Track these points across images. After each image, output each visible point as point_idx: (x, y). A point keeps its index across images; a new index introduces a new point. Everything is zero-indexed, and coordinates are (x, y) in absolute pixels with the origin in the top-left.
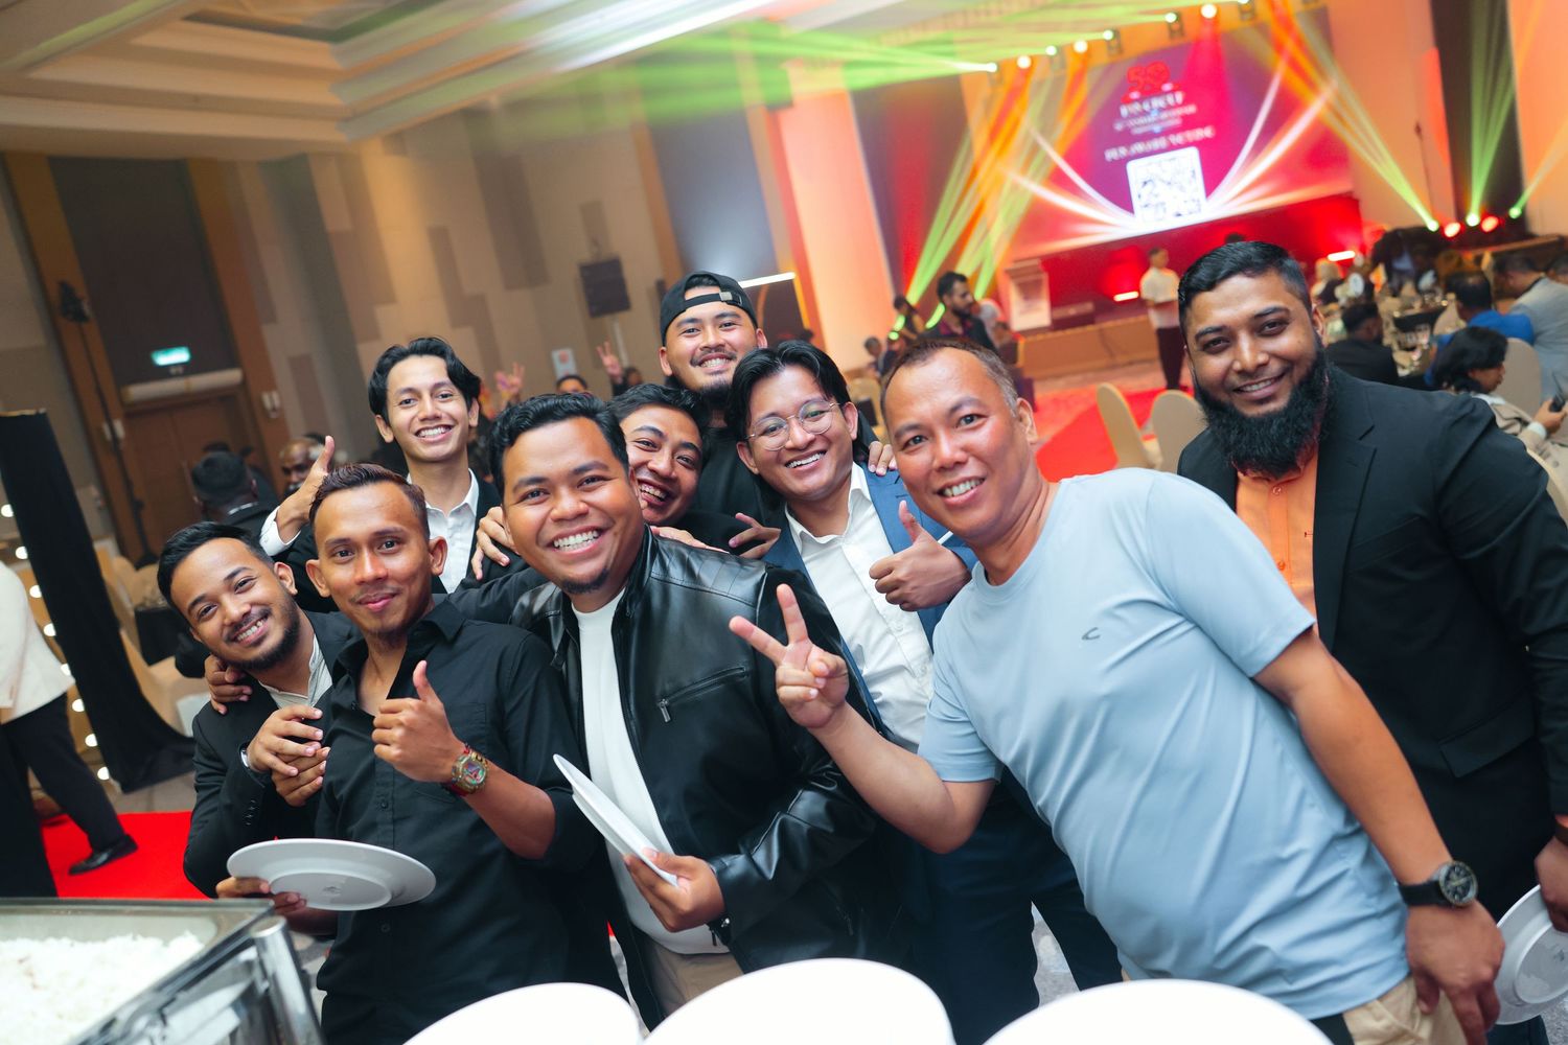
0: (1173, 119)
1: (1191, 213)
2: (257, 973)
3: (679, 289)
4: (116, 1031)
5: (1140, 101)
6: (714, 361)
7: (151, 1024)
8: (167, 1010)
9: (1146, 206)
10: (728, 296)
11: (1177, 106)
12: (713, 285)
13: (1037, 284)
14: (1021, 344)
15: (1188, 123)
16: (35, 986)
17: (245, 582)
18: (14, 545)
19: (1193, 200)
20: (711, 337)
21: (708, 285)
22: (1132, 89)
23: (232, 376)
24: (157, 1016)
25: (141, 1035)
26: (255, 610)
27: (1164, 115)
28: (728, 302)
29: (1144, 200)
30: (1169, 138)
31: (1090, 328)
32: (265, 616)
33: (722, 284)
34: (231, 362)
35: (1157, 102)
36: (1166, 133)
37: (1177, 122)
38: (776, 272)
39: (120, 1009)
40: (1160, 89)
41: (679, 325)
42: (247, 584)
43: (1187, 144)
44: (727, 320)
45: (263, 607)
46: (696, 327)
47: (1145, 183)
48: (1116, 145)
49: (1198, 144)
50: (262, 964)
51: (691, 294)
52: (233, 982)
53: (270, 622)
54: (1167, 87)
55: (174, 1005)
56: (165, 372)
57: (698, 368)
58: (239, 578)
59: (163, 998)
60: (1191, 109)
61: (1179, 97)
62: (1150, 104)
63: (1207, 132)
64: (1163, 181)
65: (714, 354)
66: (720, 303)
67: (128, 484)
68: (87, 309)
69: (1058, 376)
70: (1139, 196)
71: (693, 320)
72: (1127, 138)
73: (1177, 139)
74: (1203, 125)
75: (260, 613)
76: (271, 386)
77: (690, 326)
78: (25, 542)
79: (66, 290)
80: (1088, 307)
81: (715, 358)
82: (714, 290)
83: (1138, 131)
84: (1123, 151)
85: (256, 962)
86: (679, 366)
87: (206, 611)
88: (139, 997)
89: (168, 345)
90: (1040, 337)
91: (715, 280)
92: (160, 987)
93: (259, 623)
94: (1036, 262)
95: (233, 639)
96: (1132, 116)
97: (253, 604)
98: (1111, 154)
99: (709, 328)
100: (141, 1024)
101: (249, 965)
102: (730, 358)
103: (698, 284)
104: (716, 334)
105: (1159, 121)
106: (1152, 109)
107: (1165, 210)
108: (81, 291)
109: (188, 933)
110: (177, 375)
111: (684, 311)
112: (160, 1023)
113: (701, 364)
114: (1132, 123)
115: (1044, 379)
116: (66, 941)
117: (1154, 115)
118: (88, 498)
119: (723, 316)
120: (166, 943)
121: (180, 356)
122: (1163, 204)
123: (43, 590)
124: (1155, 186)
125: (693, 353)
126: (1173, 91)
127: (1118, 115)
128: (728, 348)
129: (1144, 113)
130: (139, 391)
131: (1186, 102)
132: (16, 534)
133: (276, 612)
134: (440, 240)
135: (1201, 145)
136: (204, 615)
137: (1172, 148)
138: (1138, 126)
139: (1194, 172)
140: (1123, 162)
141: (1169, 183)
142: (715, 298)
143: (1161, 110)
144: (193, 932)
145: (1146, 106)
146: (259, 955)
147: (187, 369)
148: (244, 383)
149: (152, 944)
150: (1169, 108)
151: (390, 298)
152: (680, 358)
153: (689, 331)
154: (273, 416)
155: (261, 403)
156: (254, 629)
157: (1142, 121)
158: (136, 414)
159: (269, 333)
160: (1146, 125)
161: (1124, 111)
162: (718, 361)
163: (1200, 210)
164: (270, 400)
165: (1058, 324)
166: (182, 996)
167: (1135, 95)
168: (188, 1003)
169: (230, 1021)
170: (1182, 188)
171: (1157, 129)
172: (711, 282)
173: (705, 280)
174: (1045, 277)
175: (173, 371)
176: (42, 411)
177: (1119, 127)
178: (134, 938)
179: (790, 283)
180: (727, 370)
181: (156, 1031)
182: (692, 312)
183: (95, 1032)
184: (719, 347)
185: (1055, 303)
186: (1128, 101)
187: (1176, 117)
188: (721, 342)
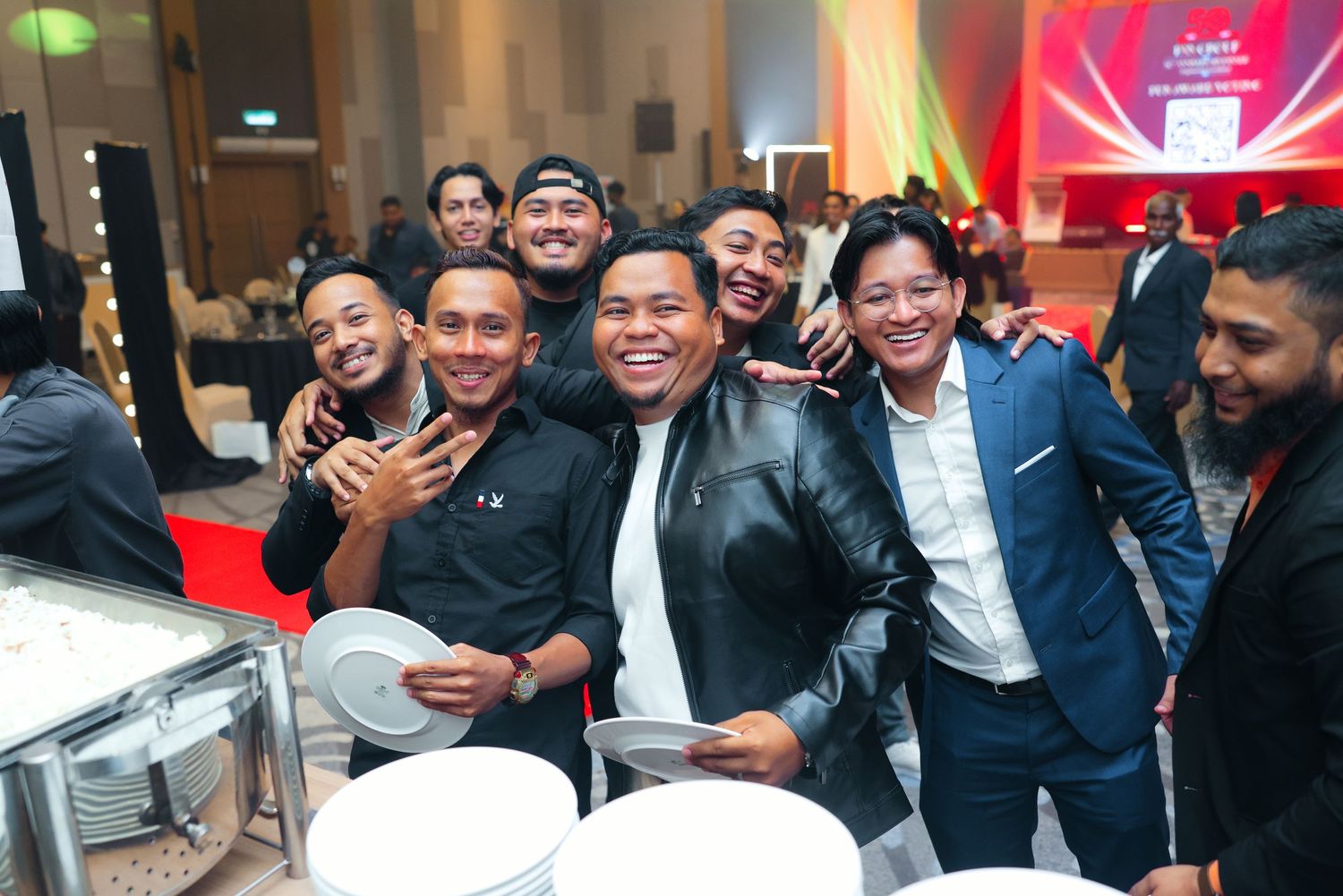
0: (1223, 66)
1: (1219, 161)
2: (254, 682)
3: (535, 168)
4: (131, 704)
5: (1195, 43)
6: (553, 244)
7: (159, 704)
8: (174, 696)
9: (1177, 146)
10: (579, 183)
11: (1230, 54)
12: (567, 170)
13: (1056, 201)
14: (1029, 254)
15: (1239, 73)
16: (71, 649)
17: (360, 317)
18: (101, 260)
19: (1225, 149)
20: (555, 220)
21: (562, 169)
22: (1189, 31)
23: (307, 145)
24: (166, 698)
25: (150, 711)
26: (362, 345)
27: (1216, 61)
28: (579, 190)
29: (1176, 140)
30: (1214, 84)
31: (1096, 252)
32: (370, 352)
33: (575, 169)
34: (312, 132)
35: (1212, 48)
36: (1213, 79)
37: (1227, 70)
38: (814, 142)
39: (138, 685)
40: (1218, 33)
41: (527, 203)
42: (361, 319)
43: (1231, 94)
44: (573, 206)
45: (369, 344)
46: (543, 208)
47: (1181, 124)
48: (1162, 82)
49: (1240, 94)
50: (259, 674)
51: (545, 175)
52: (233, 685)
53: (373, 358)
54: (1225, 34)
55: (181, 693)
56: (252, 131)
57: (538, 248)
58: (356, 311)
59: (173, 685)
60: (1244, 60)
61: (1235, 46)
62: (1205, 49)
63: (1254, 85)
64: (1200, 125)
65: (554, 237)
66: (570, 188)
67: (203, 225)
68: (195, 61)
69: (1056, 291)
70: (1173, 136)
71: (540, 201)
72: (1174, 77)
73: (1223, 87)
74: (1251, 77)
75: (366, 349)
76: (341, 160)
77: (537, 206)
78: (111, 258)
79: (181, 42)
80: (1100, 231)
81: (555, 241)
82: (567, 175)
83: (1186, 72)
84: (1167, 89)
85: (256, 671)
86: (520, 243)
87: (322, 335)
88: (153, 679)
89: (259, 107)
90: (1047, 251)
91: (569, 165)
92: (171, 675)
93: (362, 358)
94: (1060, 180)
95: (339, 366)
96: (1183, 56)
97: (362, 339)
98: (1154, 90)
99: (555, 211)
100: (151, 702)
101: (248, 672)
102: (569, 244)
103: (552, 167)
104: (560, 219)
105: (1209, 66)
106: (1204, 53)
107: (1194, 153)
108: (193, 44)
109: (200, 632)
110: (262, 136)
111: (535, 190)
112: (167, 705)
113: (541, 244)
114: (1181, 63)
115: (1043, 290)
116: (99, 616)
117: (1205, 60)
118: (169, 230)
119: (569, 202)
120: (181, 638)
121: (265, 119)
122: (1193, 147)
123: (119, 303)
124: (1189, 128)
125: (535, 233)
126: (1230, 39)
127: (1170, 54)
128: (569, 234)
129: (1196, 56)
130: (227, 144)
131: (1240, 52)
132: (103, 250)
133: (381, 350)
134: (514, 55)
135: (1246, 97)
136: (320, 339)
137: (1215, 94)
138: (1187, 67)
139: (1231, 122)
140: (1164, 99)
141: (1205, 128)
142: (566, 183)
143: (1213, 55)
144: (205, 632)
145: (1200, 50)
146: (258, 666)
147: (272, 132)
148: (318, 155)
149: (171, 635)
150: (1222, 54)
151: (460, 100)
152: (523, 235)
153: (536, 211)
154: (339, 187)
155: (330, 174)
156: (356, 361)
157: (1192, 63)
158: (223, 163)
159: (348, 112)
160: (1194, 67)
161: (1177, 50)
162: (558, 244)
163: (1228, 159)
164: (338, 173)
165: (1067, 242)
166: (188, 686)
167: (1191, 37)
168: (193, 693)
169: (225, 718)
170: (1216, 136)
171: (1205, 73)
172: (567, 167)
173: (561, 164)
174: (1064, 196)
175: (258, 131)
176: (144, 146)
177: (1168, 65)
178: (155, 627)
179: (824, 156)
180: (565, 256)
181: (163, 712)
182: (543, 193)
183: (114, 700)
184: (561, 231)
185: (1069, 221)
186: (1183, 41)
187: (1227, 65)
188: (564, 227)
